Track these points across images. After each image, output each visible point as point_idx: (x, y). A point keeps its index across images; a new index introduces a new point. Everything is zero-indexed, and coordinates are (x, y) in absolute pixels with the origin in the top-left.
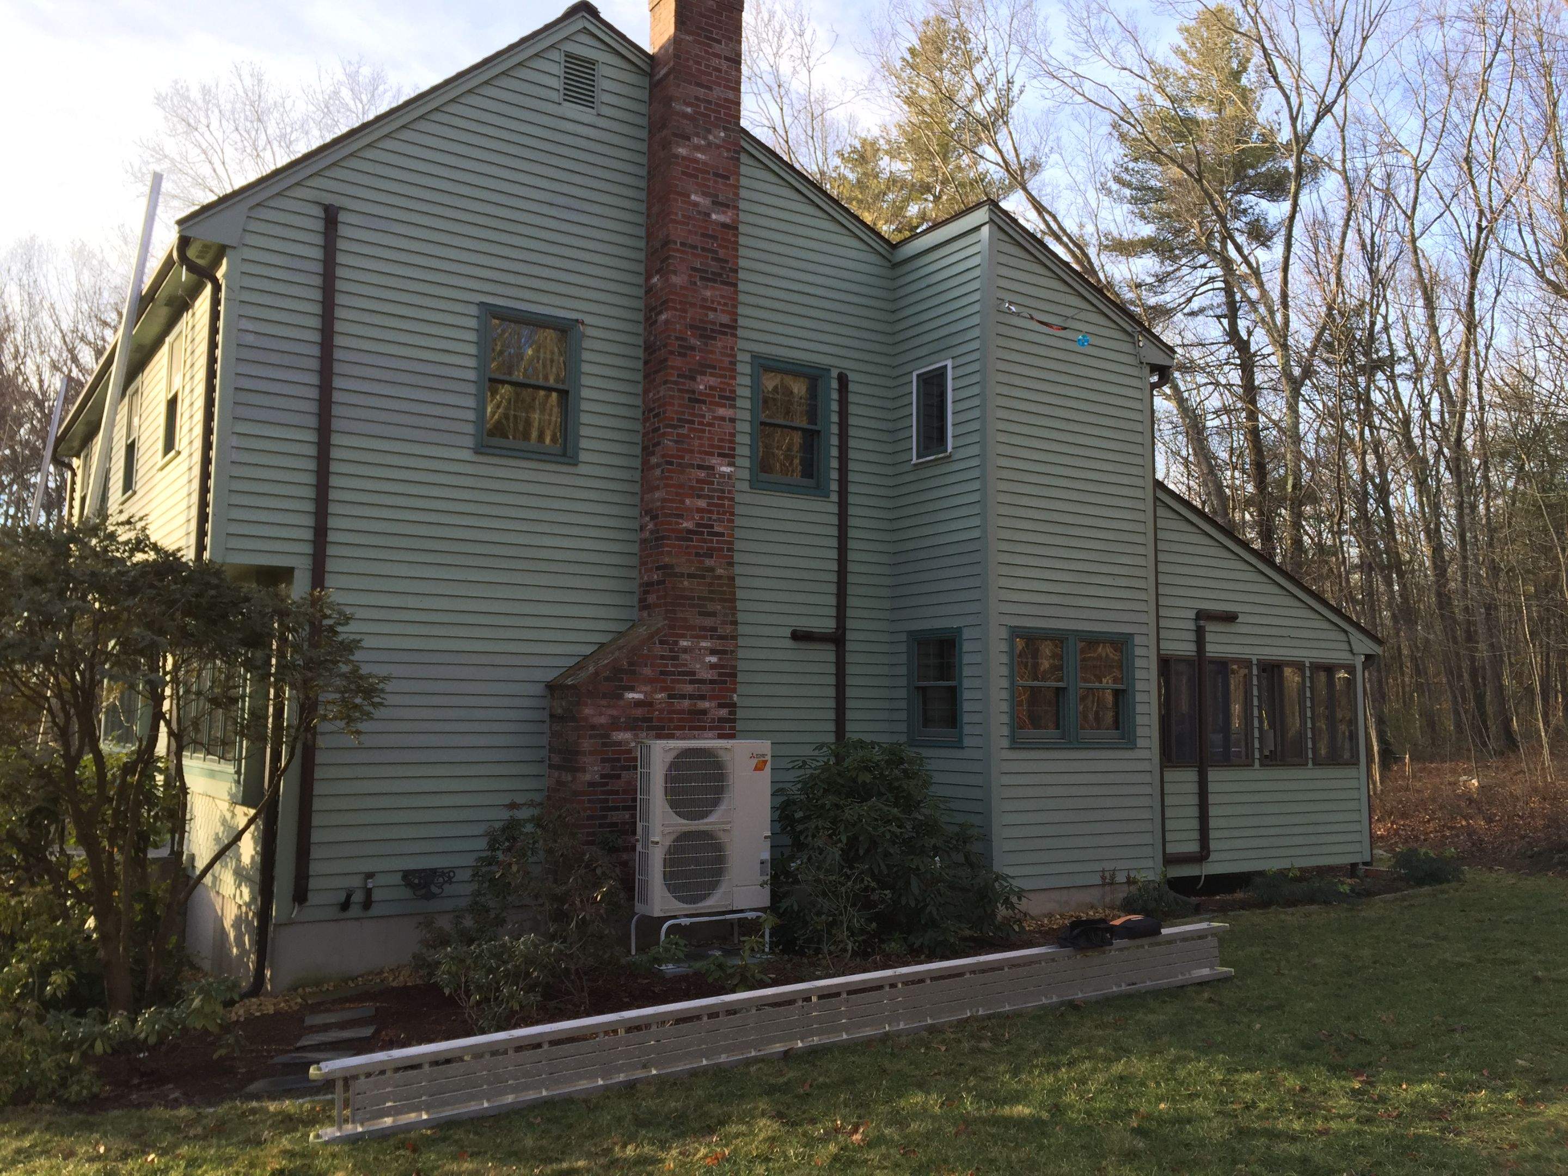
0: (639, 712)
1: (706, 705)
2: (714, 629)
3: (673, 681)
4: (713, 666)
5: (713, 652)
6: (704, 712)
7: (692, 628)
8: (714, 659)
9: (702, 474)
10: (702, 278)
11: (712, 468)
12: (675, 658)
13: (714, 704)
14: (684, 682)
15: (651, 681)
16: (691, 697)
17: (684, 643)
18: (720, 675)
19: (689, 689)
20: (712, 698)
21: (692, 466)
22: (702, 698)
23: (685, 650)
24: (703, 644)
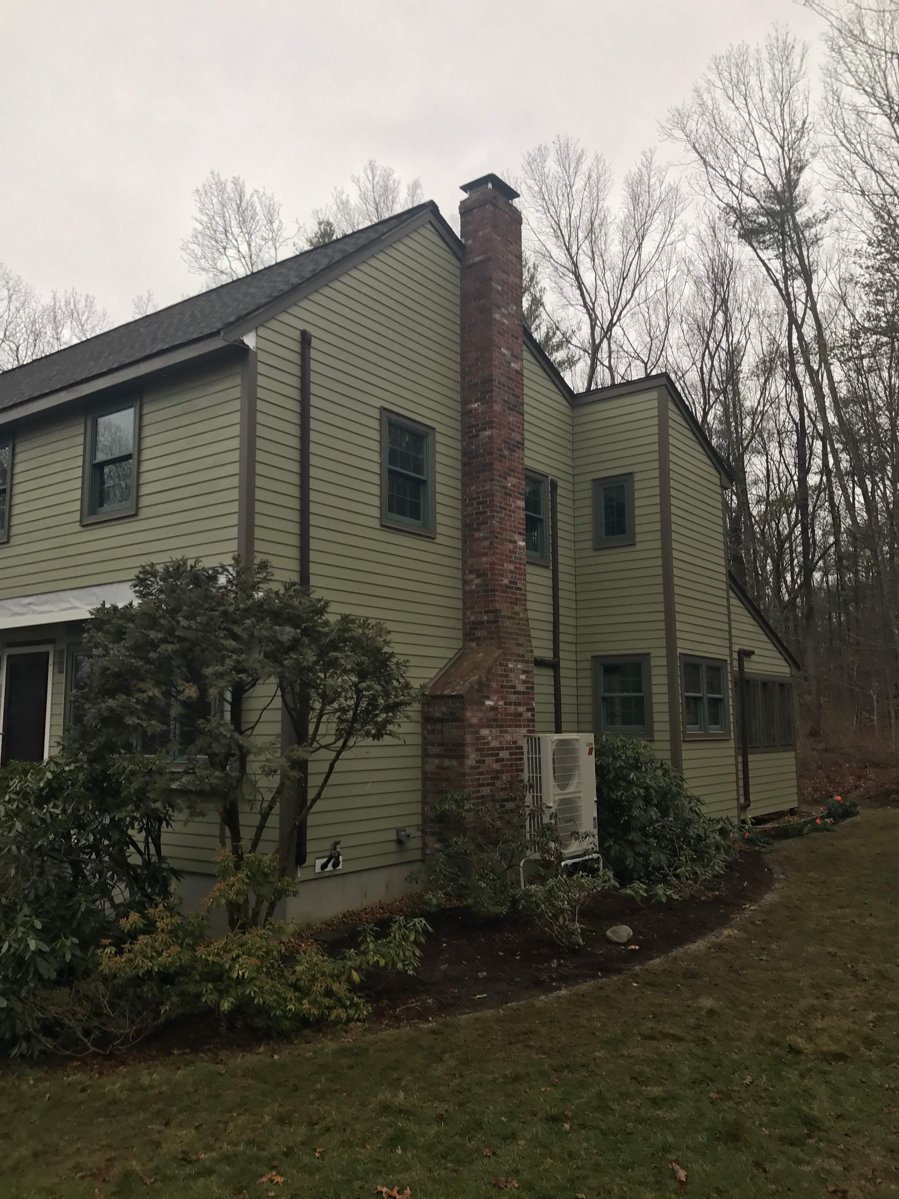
0: (491, 714)
1: (521, 709)
2: (523, 656)
3: (506, 692)
4: (523, 682)
5: (524, 672)
6: (520, 715)
7: (513, 655)
8: (523, 677)
9: (512, 546)
10: (509, 408)
11: (515, 542)
12: (506, 676)
13: (525, 709)
14: (511, 693)
15: (497, 692)
16: (515, 704)
18: (527, 688)
19: (513, 698)
20: (524, 704)
22: (519, 704)
23: (511, 670)
24: (519, 666)
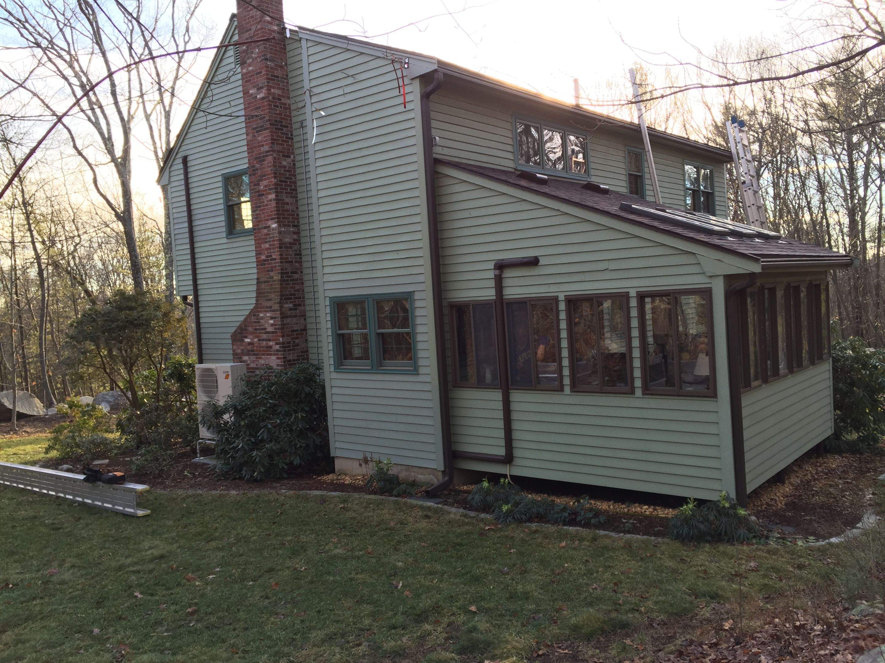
0: (249, 347)
1: (271, 343)
2: (271, 307)
3: (260, 333)
5: (272, 318)
6: (271, 347)
7: (263, 307)
8: (272, 322)
11: (269, 227)
12: (259, 322)
13: (274, 343)
14: (262, 333)
15: (252, 333)
18: (275, 329)
19: (265, 336)
21: (262, 228)
22: (270, 340)
23: (262, 318)
24: (268, 315)
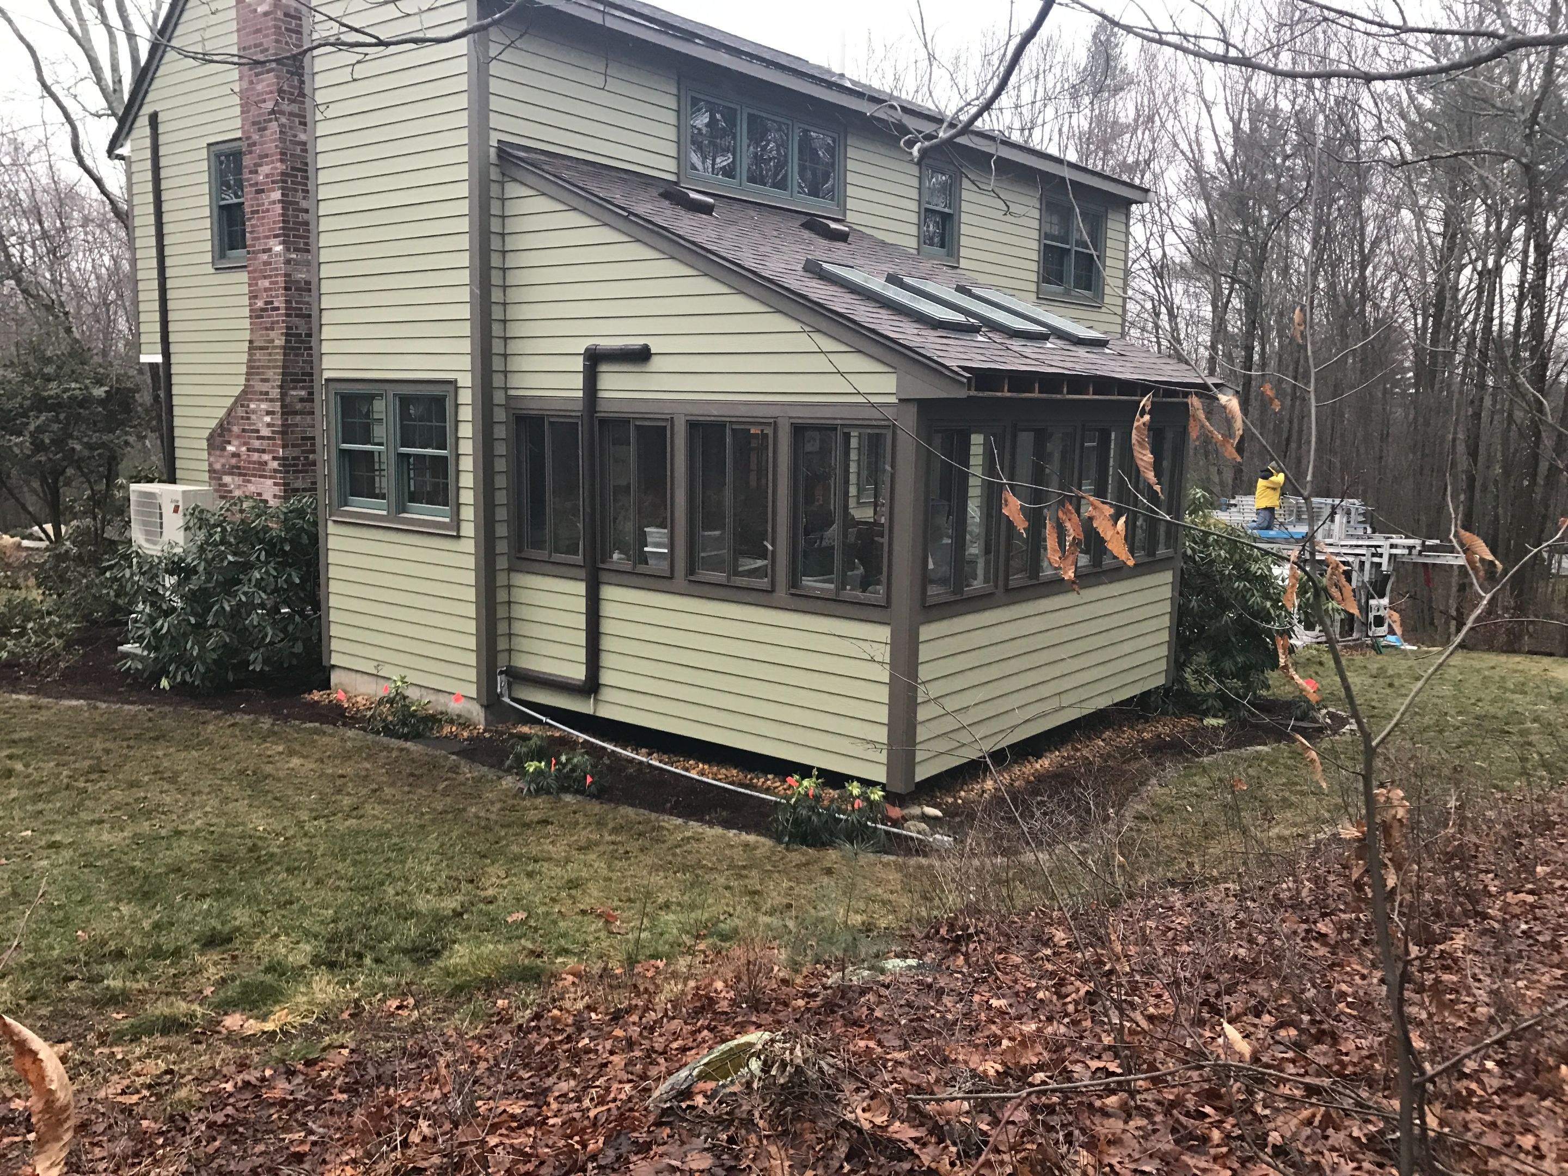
0: (234, 461)
2: (267, 393)
3: (249, 437)
4: (269, 425)
5: (268, 413)
6: (265, 463)
8: (268, 419)
9: (265, 257)
12: (249, 418)
13: (270, 457)
14: (254, 438)
15: (238, 437)
16: (258, 451)
17: (252, 406)
18: (273, 432)
19: (257, 444)
20: (270, 452)
21: (258, 252)
22: (264, 451)
23: (254, 412)
24: (263, 406)
